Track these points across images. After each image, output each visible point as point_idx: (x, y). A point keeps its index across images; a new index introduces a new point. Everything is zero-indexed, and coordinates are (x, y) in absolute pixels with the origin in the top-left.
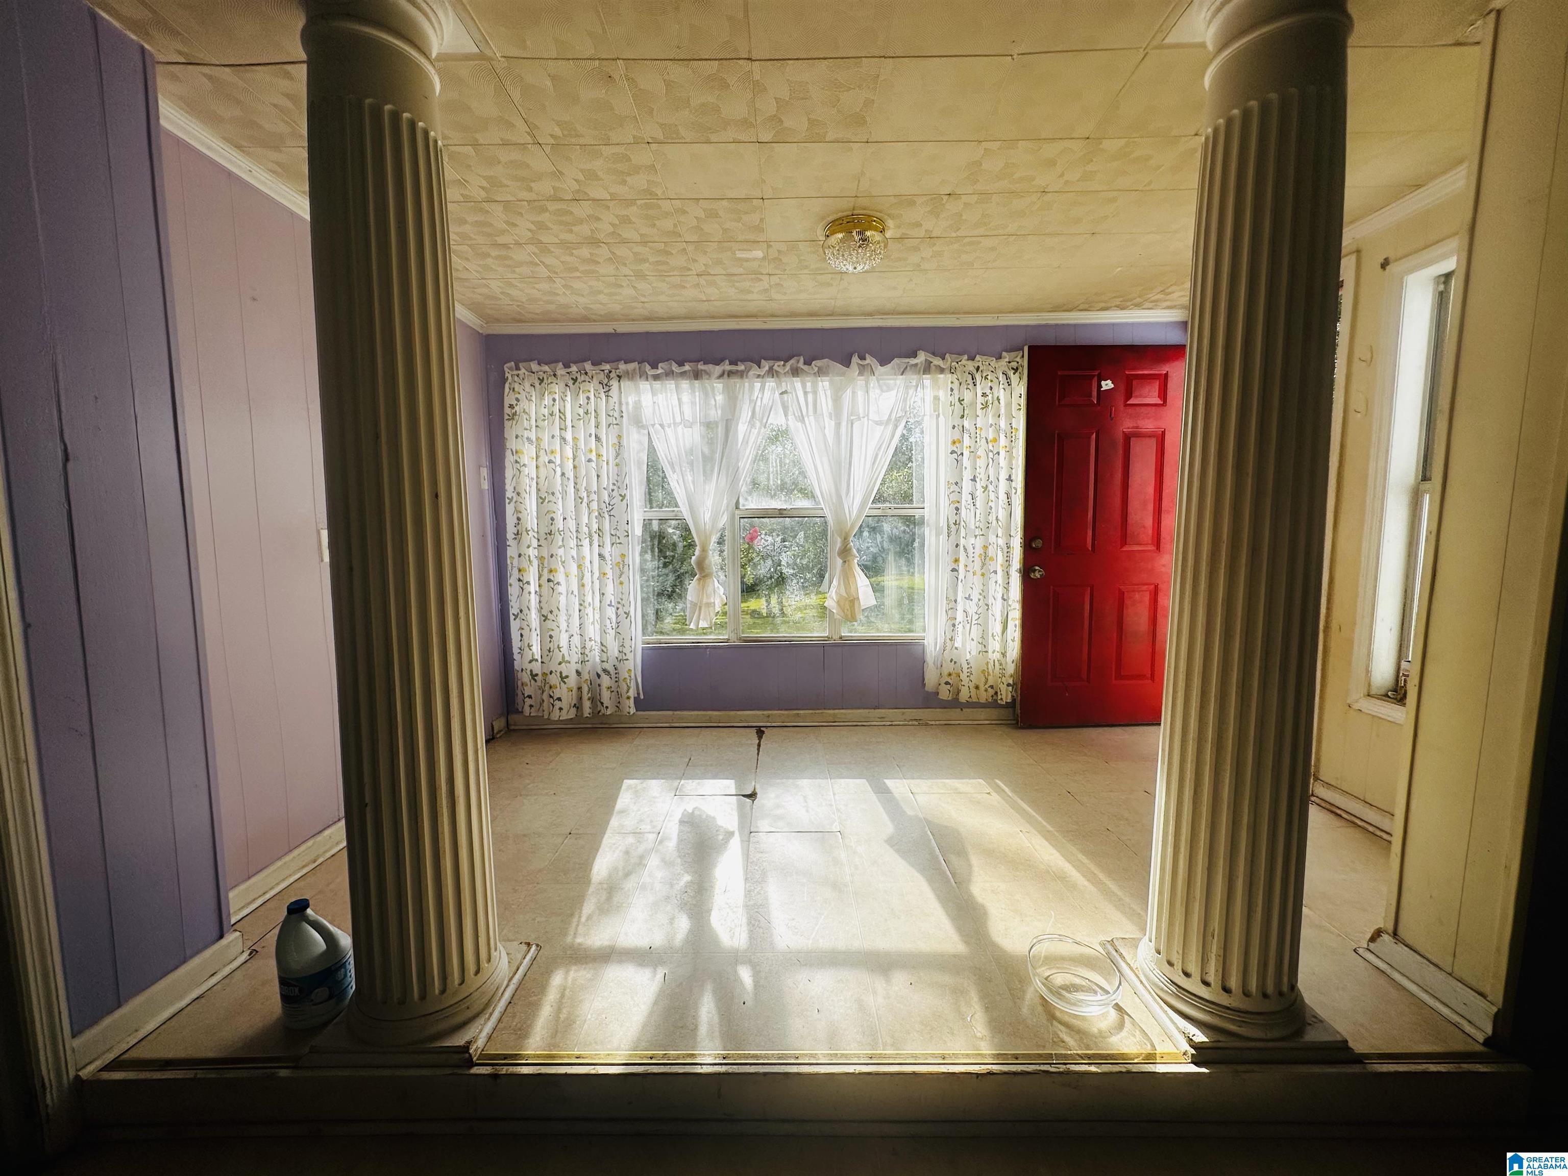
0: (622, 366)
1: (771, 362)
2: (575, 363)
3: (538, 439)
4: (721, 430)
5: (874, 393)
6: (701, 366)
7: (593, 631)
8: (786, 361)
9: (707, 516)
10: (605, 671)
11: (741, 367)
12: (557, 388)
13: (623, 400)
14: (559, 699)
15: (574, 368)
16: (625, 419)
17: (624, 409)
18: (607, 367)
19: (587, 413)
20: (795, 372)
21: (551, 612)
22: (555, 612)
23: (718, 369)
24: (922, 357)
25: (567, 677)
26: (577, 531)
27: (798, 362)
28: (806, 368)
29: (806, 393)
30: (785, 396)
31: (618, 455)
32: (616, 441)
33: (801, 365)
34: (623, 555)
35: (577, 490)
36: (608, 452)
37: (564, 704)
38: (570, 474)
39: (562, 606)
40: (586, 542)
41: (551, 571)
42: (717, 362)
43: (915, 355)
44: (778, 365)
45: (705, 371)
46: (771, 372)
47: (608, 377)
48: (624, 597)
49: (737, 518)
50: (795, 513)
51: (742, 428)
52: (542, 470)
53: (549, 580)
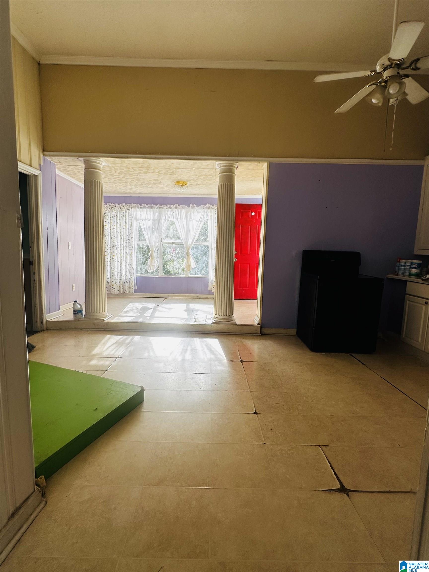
0: (133, 205)
1: (170, 205)
2: (121, 203)
3: (111, 222)
4: (157, 222)
5: (196, 213)
6: (152, 205)
7: (124, 272)
8: (174, 205)
9: (153, 243)
10: (126, 282)
11: (162, 206)
12: (116, 210)
13: (133, 213)
14: (115, 288)
15: (120, 205)
16: (133, 218)
17: (133, 215)
18: (129, 205)
19: (123, 216)
20: (176, 208)
21: (113, 266)
22: (114, 266)
23: (156, 207)
24: (208, 205)
25: (117, 283)
26: (120, 246)
28: (178, 207)
29: (178, 213)
30: (173, 214)
31: (131, 227)
32: (131, 223)
33: (177, 206)
34: (132, 252)
35: (120, 235)
36: (128, 226)
37: (116, 290)
38: (119, 231)
39: (116, 265)
40: (122, 249)
41: (113, 256)
42: (156, 205)
43: (206, 205)
44: (172, 206)
45: (153, 207)
46: (170, 207)
47: (129, 207)
48: (132, 263)
49: (162, 244)
50: (176, 243)
51: (163, 221)
52: (112, 231)
53: (113, 258)
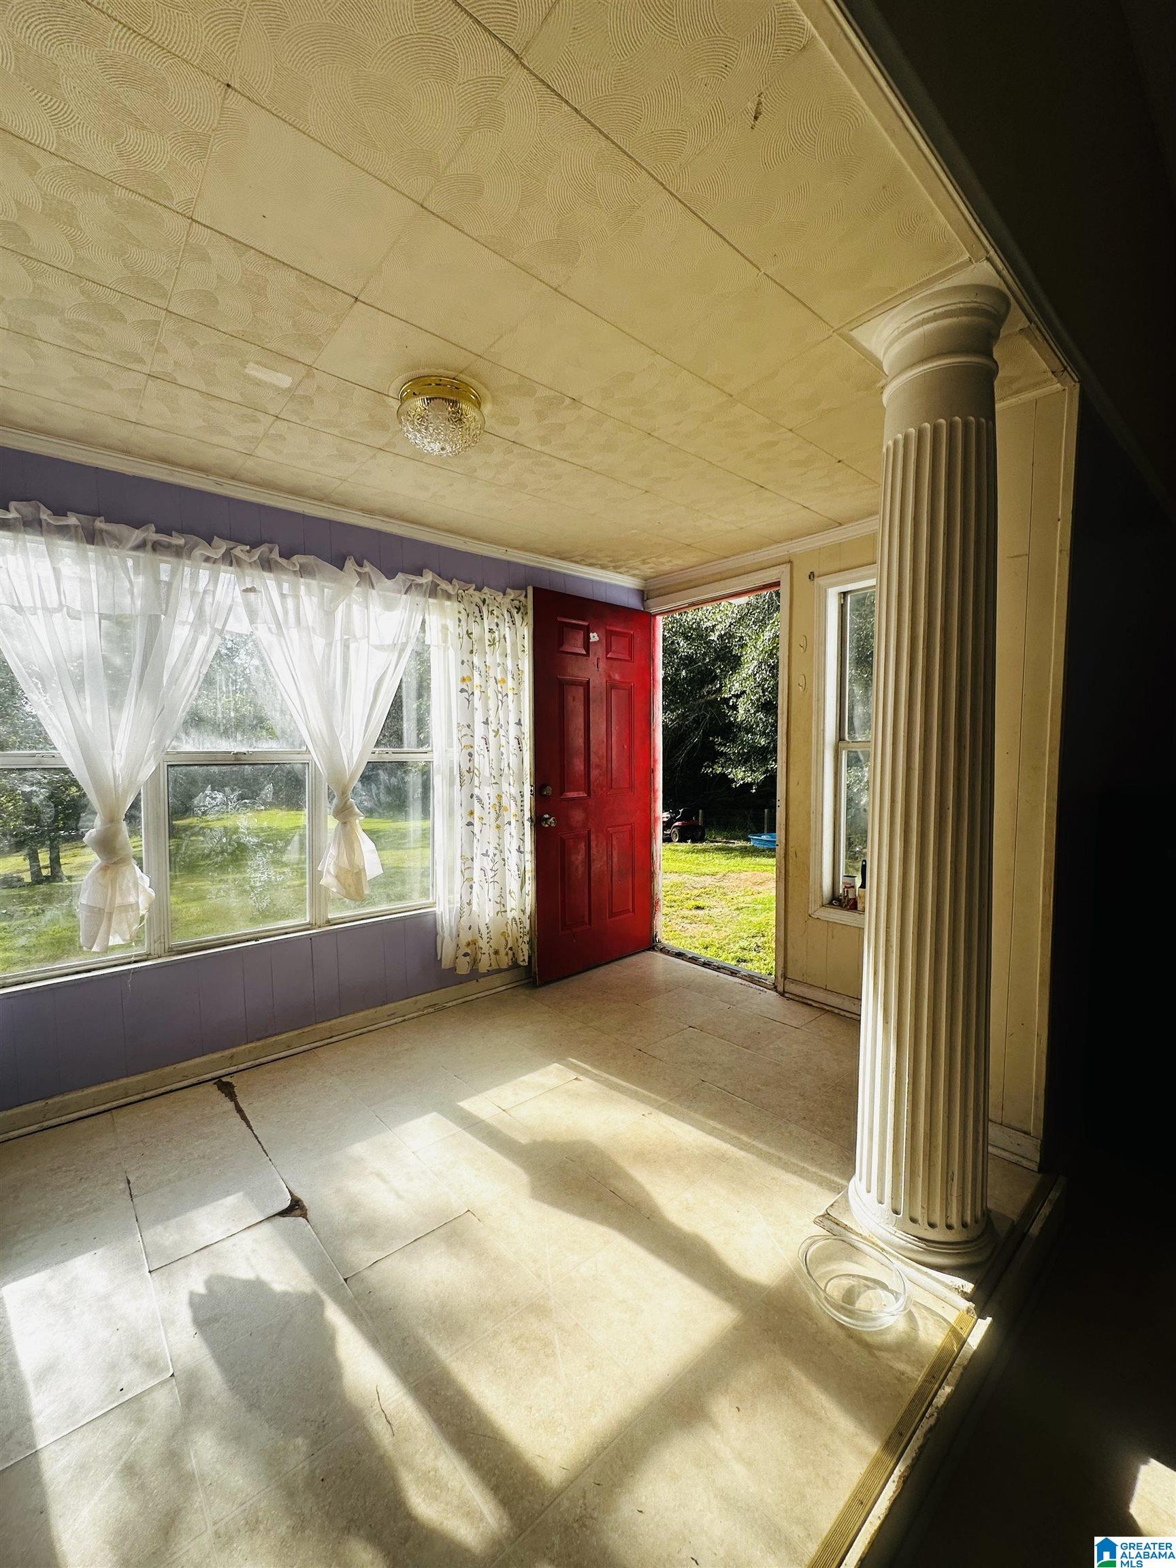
1: (232, 544)
4: (138, 635)
6: (100, 524)
8: (254, 546)
9: (119, 764)
11: (178, 541)
20: (267, 565)
23: (137, 536)
24: (428, 578)
27: (271, 551)
28: (282, 561)
29: (283, 596)
30: (252, 595)
33: (275, 555)
42: (137, 525)
43: (420, 573)
44: (240, 551)
45: (107, 532)
46: (229, 559)
49: (166, 767)
50: (260, 759)
51: (180, 634)
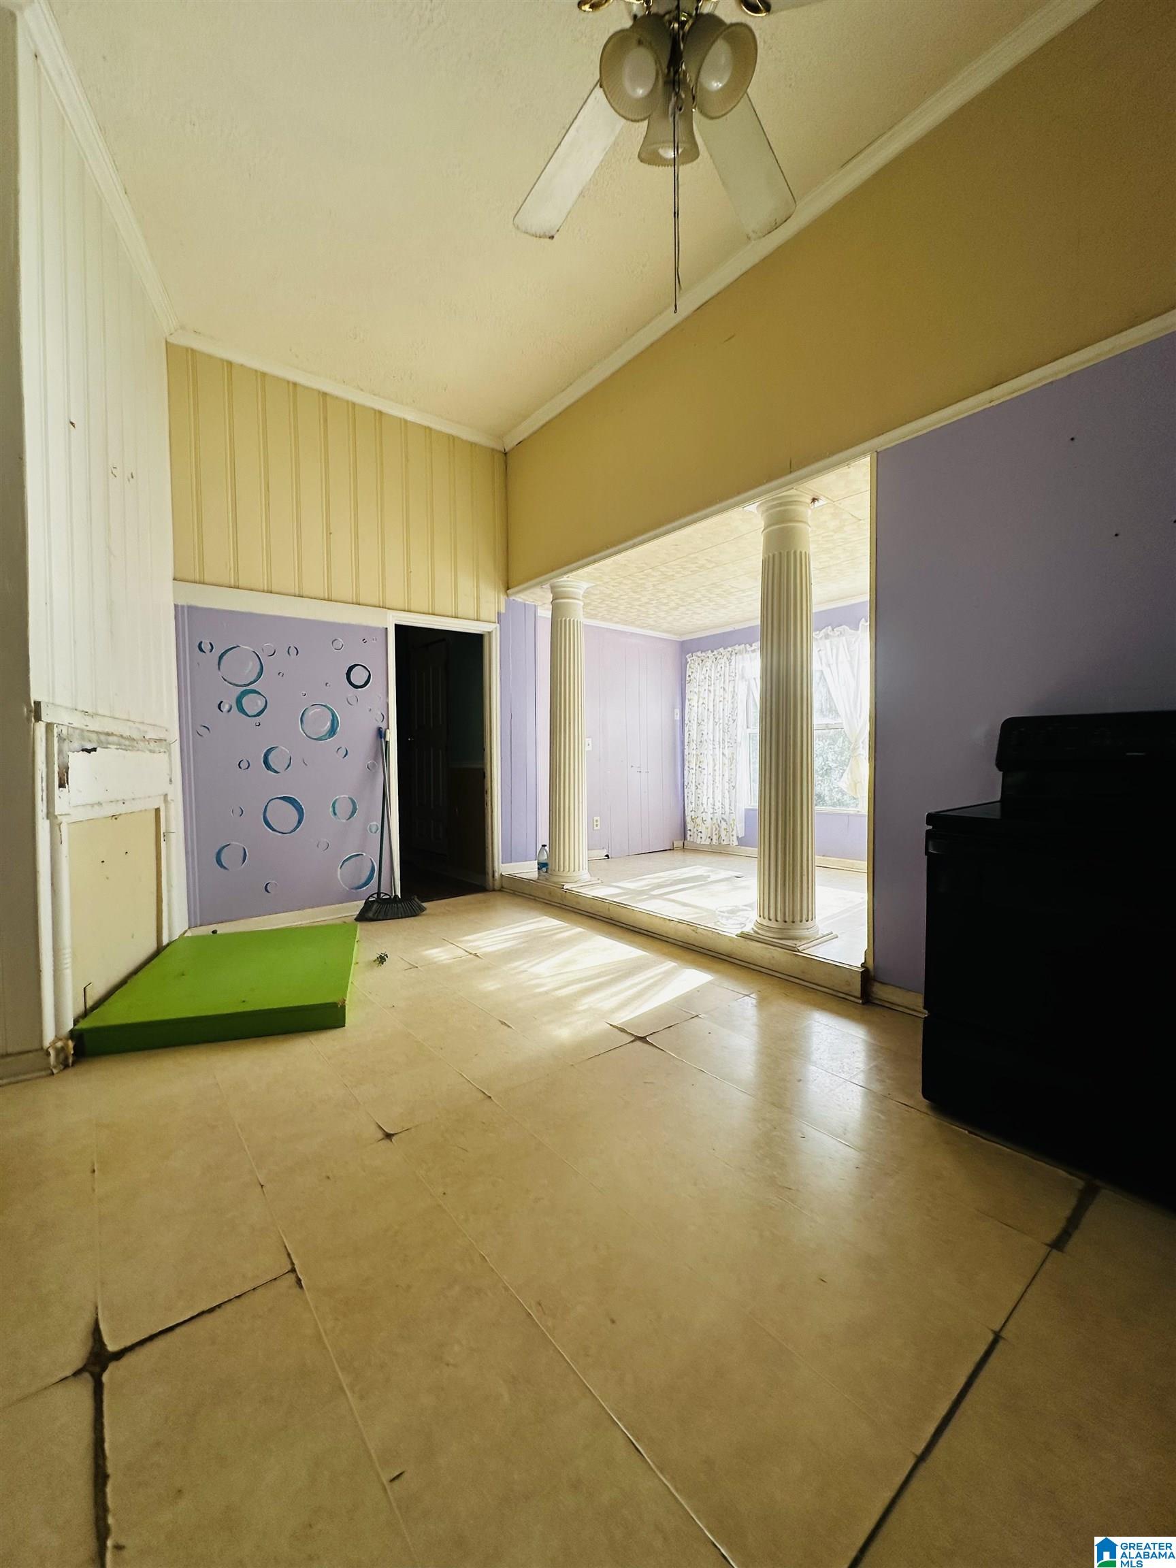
0: (737, 647)
2: (716, 649)
3: (699, 692)
7: (719, 797)
10: (723, 819)
12: (723, 661)
13: (737, 666)
14: (701, 832)
15: (715, 652)
16: (737, 678)
17: (737, 671)
18: (730, 649)
19: (720, 676)
21: (699, 784)
22: (701, 784)
25: (705, 821)
26: (713, 741)
31: (733, 697)
32: (732, 689)
34: (733, 754)
35: (714, 718)
36: (729, 696)
37: (703, 835)
38: (711, 709)
39: (705, 781)
40: (717, 746)
41: (700, 762)
47: (731, 655)
48: (732, 777)
50: (833, 726)
52: (700, 708)
53: (699, 767)
